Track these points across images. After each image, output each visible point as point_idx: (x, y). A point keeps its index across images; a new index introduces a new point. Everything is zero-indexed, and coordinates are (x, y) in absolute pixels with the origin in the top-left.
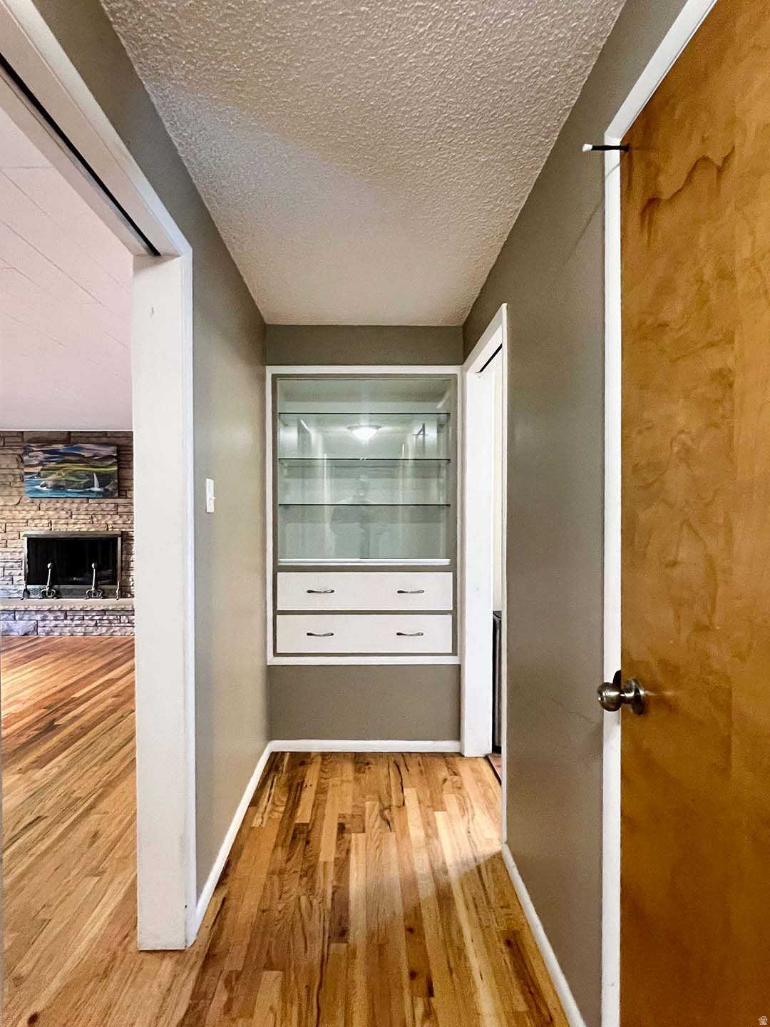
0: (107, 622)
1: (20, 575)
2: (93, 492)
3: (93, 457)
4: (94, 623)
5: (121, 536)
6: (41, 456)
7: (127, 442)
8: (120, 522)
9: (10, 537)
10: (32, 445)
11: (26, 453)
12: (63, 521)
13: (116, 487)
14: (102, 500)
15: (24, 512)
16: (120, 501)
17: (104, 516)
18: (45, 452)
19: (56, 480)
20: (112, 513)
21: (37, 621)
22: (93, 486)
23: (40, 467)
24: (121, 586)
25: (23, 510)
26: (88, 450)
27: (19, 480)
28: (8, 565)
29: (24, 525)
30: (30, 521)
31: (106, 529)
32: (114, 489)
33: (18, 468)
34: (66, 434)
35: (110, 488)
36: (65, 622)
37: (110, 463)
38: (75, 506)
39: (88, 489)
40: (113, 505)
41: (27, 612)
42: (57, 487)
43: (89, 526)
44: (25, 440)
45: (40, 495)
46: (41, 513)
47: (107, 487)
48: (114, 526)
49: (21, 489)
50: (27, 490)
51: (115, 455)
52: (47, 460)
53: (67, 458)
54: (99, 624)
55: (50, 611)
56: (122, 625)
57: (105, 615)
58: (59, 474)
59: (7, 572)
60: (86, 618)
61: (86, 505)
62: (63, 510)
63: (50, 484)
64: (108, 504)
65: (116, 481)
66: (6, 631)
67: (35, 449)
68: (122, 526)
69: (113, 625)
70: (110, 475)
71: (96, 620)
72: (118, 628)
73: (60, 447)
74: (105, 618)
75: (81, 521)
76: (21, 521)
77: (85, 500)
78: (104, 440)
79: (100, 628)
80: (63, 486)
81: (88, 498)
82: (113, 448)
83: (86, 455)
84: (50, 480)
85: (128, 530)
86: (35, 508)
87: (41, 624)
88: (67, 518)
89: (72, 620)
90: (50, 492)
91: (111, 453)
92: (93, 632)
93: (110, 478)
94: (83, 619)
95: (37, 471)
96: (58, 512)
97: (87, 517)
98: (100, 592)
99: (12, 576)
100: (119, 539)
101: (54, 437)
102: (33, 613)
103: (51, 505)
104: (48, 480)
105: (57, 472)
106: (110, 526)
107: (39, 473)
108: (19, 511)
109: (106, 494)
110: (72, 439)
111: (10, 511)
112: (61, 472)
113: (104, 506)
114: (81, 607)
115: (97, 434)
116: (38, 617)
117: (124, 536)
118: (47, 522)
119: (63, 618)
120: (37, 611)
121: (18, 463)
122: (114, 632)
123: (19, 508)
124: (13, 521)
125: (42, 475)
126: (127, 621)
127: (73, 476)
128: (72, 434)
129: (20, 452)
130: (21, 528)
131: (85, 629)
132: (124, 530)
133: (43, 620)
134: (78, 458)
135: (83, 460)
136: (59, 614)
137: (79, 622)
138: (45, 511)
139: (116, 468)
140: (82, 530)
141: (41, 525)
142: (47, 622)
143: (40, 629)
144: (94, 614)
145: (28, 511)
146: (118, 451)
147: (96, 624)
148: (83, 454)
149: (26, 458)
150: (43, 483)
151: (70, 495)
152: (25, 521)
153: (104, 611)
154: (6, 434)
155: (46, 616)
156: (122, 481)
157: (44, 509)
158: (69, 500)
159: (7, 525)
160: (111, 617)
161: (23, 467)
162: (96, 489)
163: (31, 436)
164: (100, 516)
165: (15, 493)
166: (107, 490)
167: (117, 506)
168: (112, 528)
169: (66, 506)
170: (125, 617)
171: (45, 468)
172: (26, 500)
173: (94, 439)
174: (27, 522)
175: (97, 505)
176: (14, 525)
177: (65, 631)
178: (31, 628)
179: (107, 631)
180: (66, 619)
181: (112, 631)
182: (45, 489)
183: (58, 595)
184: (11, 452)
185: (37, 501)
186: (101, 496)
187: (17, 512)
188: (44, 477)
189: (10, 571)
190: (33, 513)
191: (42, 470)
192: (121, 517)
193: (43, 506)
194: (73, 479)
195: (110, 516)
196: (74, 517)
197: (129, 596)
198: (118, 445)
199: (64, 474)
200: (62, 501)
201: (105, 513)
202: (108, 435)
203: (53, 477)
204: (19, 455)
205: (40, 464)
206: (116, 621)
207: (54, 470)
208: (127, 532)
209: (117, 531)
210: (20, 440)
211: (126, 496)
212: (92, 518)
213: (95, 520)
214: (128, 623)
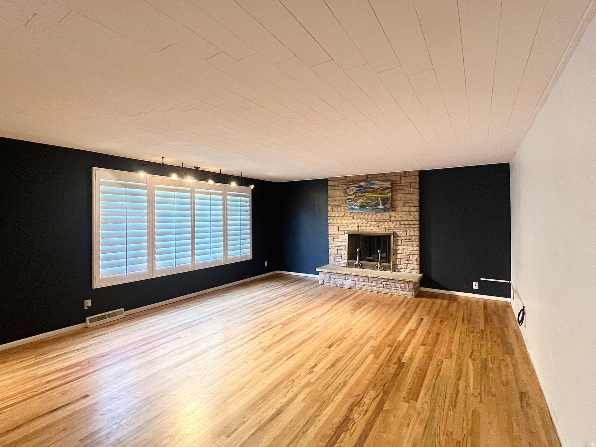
0: (389, 286)
1: (345, 254)
2: (379, 208)
3: (379, 188)
4: (383, 285)
5: (393, 234)
6: (355, 189)
7: (395, 178)
8: (392, 226)
9: (340, 233)
10: (351, 183)
11: (348, 188)
12: (364, 225)
13: (390, 205)
14: (383, 213)
15: (347, 220)
16: (392, 214)
17: (384, 222)
18: (357, 187)
19: (361, 202)
20: (388, 221)
21: (355, 281)
22: (379, 205)
23: (354, 196)
24: (393, 264)
25: (346, 219)
26: (377, 185)
27: (344, 203)
28: (340, 248)
29: (346, 227)
30: (349, 225)
31: (385, 230)
32: (389, 207)
33: (344, 196)
34: (366, 176)
35: (387, 206)
36: (369, 283)
37: (388, 191)
38: (370, 216)
39: (376, 207)
40: (389, 216)
41: (351, 276)
42: (362, 207)
43: (377, 228)
44: (347, 181)
45: (354, 211)
46: (354, 220)
47: (386, 206)
48: (389, 228)
49: (346, 208)
50: (348, 208)
51: (390, 187)
52: (358, 191)
53: (367, 190)
54: (385, 287)
55: (361, 276)
56: (397, 289)
57: (388, 282)
58: (363, 199)
59: (339, 252)
60: (379, 282)
61: (375, 216)
62: (364, 219)
63: (358, 204)
64: (386, 215)
65: (391, 202)
66: (342, 285)
67: (352, 186)
68: (393, 228)
69: (392, 288)
70: (388, 198)
71: (383, 284)
72: (395, 290)
73: (363, 184)
74: (388, 283)
75: (373, 226)
76: (345, 225)
77: (374, 213)
78: (384, 178)
79: (385, 289)
80: (364, 206)
81: (376, 212)
82: (390, 183)
83: (376, 187)
84: (358, 202)
85: (396, 231)
86: (351, 218)
87: (357, 283)
88: (366, 224)
89: (372, 283)
90: (359, 209)
91: (388, 186)
92: (382, 291)
93: (387, 200)
94: (377, 283)
95: (353, 198)
96: (362, 220)
97: (376, 223)
98: (382, 267)
99: (341, 254)
100: (392, 236)
101: (360, 179)
102: (354, 276)
103: (358, 216)
104: (358, 203)
105: (362, 198)
106: (387, 229)
107: (354, 199)
108: (344, 220)
109: (385, 210)
110: (368, 179)
111: (341, 219)
112: (363, 198)
113: (384, 216)
114: (376, 276)
115: (381, 175)
116: (356, 279)
117: (395, 235)
118: (356, 225)
119: (367, 281)
120: (356, 276)
121: (344, 194)
122: (393, 292)
123: (344, 218)
124: (342, 225)
125: (355, 200)
126: (399, 287)
127: (369, 200)
128: (369, 176)
129: (345, 188)
130: (345, 229)
131: (378, 289)
132: (394, 231)
133: (358, 281)
134: (372, 190)
135: (375, 191)
136: (366, 278)
137: (375, 284)
138: (355, 220)
139: (390, 195)
140: (373, 230)
141: (354, 227)
142: (360, 282)
143: (357, 286)
144: (383, 281)
145: (348, 220)
146: (392, 184)
147: (384, 286)
148: (374, 187)
149: (348, 191)
150: (355, 204)
151: (368, 211)
152: (347, 225)
153: (388, 279)
154: (339, 179)
155: (360, 279)
156: (393, 202)
157: (356, 218)
158: (367, 214)
159: (339, 227)
160: (391, 284)
161: (346, 196)
162: (380, 207)
163: (350, 179)
164: (382, 222)
165: (343, 210)
166: (386, 207)
167: (391, 216)
168: (388, 230)
169: (366, 216)
170: (398, 284)
171: (356, 196)
172: (347, 213)
173: (379, 178)
174: (348, 225)
175: (380, 216)
176: (342, 227)
177: (368, 289)
178: (353, 285)
179: (389, 291)
180: (369, 282)
181: (392, 292)
182: (356, 207)
183: (362, 267)
184: (341, 188)
185: (353, 214)
186: (383, 211)
187: (343, 220)
188: (355, 201)
189: (340, 252)
190: (350, 220)
191: (355, 197)
192: (393, 223)
193: (355, 217)
194: (370, 201)
195: (386, 223)
196: (369, 223)
197: (397, 270)
198: (392, 181)
199: (365, 199)
200: (364, 214)
201: (384, 221)
202: (386, 175)
203: (360, 201)
204: (345, 189)
205: (355, 193)
206: (394, 286)
207: (361, 197)
208: (396, 232)
209: (390, 232)
210: (345, 181)
211: (395, 210)
212: (378, 224)
213: (379, 225)
214: (401, 288)
